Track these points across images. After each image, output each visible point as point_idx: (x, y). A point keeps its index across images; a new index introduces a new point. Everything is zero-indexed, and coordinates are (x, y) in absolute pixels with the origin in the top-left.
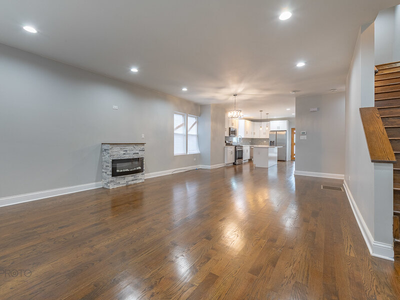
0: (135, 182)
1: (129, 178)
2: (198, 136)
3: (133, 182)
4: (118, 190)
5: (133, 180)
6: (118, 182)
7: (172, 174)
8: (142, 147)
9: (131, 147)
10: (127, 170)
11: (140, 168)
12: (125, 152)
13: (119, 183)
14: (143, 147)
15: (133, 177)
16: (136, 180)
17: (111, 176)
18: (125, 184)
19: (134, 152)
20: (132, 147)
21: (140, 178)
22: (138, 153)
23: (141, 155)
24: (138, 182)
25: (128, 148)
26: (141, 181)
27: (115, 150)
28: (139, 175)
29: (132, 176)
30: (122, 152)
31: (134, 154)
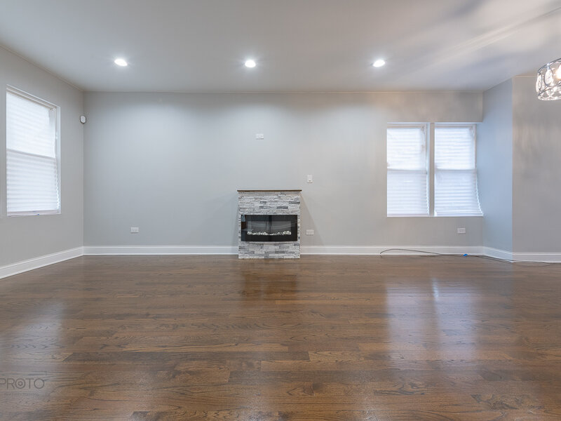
0: (281, 255)
1: (270, 247)
2: (477, 173)
3: (277, 256)
4: (252, 263)
5: (277, 252)
6: (251, 250)
7: (381, 257)
8: (294, 197)
9: (273, 197)
10: (265, 234)
11: (289, 233)
12: (262, 205)
13: (253, 252)
14: (296, 197)
15: (277, 247)
16: (283, 252)
17: (240, 240)
18: (262, 255)
19: (280, 204)
20: (275, 197)
21: (291, 251)
22: (287, 208)
23: (292, 210)
24: (286, 256)
25: (268, 198)
26: (292, 256)
27: (247, 201)
28: (290, 246)
29: (275, 245)
30: (258, 205)
31: (278, 208)
